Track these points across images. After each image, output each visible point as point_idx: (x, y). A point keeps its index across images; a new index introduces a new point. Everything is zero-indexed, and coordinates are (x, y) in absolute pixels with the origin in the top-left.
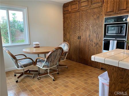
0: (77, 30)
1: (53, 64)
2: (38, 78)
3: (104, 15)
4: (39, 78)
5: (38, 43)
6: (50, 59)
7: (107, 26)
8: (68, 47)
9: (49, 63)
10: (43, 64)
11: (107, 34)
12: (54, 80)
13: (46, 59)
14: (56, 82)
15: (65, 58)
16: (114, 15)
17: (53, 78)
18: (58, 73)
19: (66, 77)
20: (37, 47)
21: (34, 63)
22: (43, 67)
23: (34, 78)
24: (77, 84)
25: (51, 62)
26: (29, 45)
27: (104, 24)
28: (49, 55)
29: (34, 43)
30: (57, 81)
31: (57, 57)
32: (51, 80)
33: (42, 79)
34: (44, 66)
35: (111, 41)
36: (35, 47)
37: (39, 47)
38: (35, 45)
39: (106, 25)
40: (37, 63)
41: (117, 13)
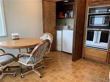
0: (53, 20)
1: (39, 59)
2: (21, 77)
3: (88, 5)
4: (23, 76)
5: (17, 34)
6: (36, 55)
7: (91, 16)
8: (51, 38)
9: (34, 58)
10: (28, 60)
11: (90, 25)
12: (41, 77)
13: (31, 55)
14: (43, 79)
15: (49, 50)
16: (99, 6)
17: (40, 75)
18: (43, 67)
19: (52, 70)
20: (17, 39)
21: (16, 59)
22: (27, 64)
23: (16, 77)
24: (67, 79)
25: (37, 57)
26: (7, 36)
27: (88, 14)
28: (36, 50)
29: (13, 35)
30: (44, 77)
31: (43, 51)
32: (37, 76)
33: (26, 77)
34: (28, 62)
35: (95, 32)
36: (14, 39)
37: (18, 39)
38: (14, 37)
39: (89, 15)
40: (19, 59)
41: (103, 4)
